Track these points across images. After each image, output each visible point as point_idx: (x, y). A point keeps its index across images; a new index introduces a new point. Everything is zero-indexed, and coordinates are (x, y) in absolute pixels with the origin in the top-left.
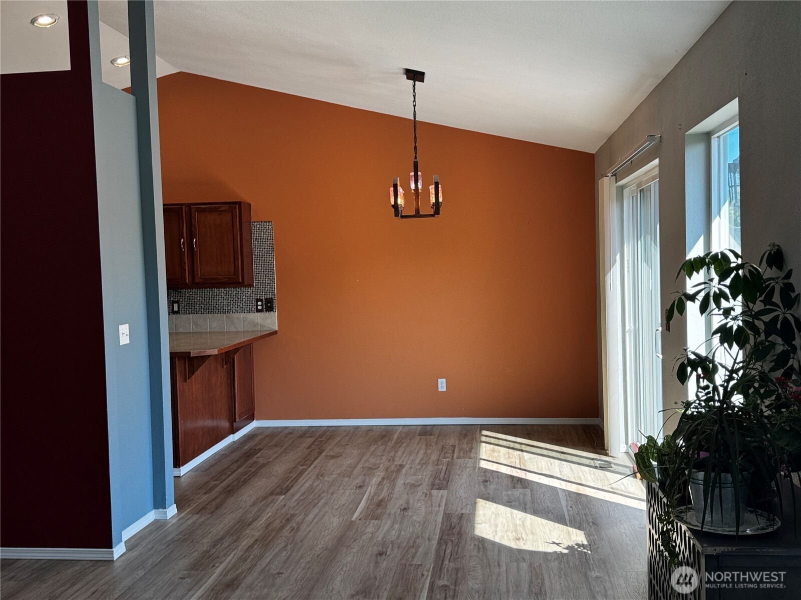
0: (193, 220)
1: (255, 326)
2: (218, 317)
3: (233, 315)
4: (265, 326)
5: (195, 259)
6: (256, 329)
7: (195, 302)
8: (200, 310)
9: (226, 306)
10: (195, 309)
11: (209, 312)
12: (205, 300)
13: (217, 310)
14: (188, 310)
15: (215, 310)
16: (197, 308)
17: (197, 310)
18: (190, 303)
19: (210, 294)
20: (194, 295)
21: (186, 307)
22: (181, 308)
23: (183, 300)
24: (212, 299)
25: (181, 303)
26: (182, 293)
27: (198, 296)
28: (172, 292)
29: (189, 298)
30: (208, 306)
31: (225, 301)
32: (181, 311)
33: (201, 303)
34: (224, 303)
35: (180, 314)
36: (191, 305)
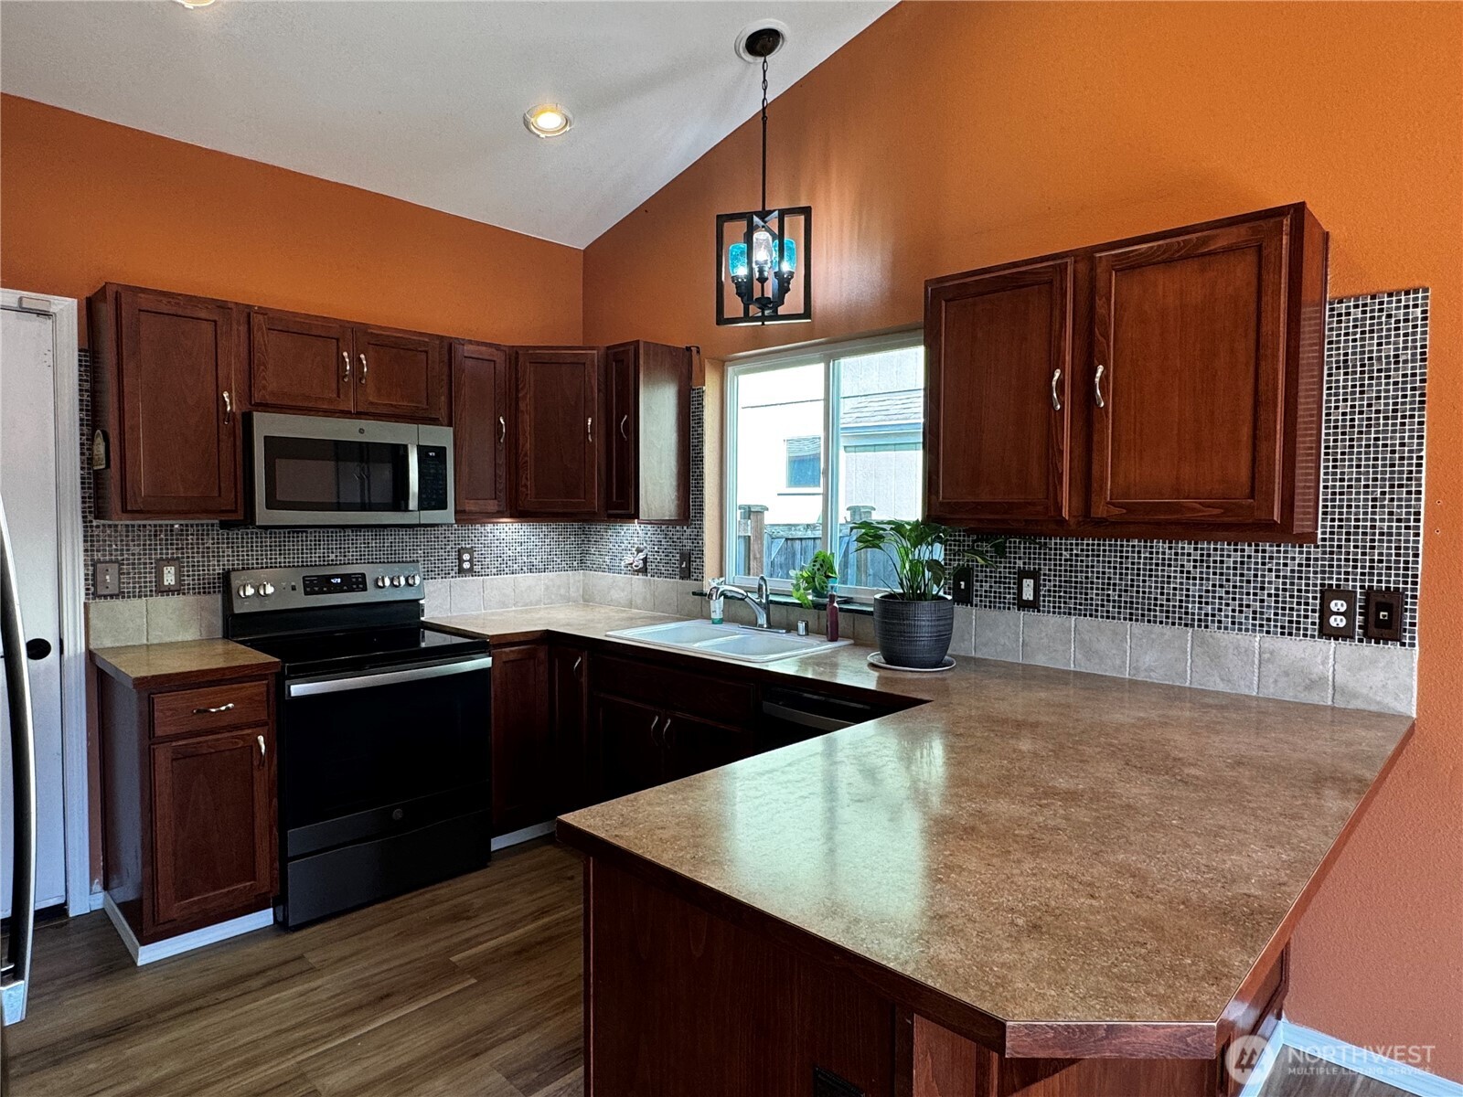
0: (1099, 302)
1: (1308, 688)
2: (1163, 634)
3: (1220, 634)
4: (1355, 696)
5: (1096, 438)
6: (1314, 698)
7: (1087, 578)
8: (1103, 606)
9: (1194, 602)
10: (1086, 599)
11: (1131, 614)
12: (1121, 574)
13: (1161, 611)
14: (1065, 603)
15: (1155, 611)
16: (1092, 599)
17: (1092, 605)
18: (1071, 582)
19: (1139, 558)
20: (1087, 556)
21: (1060, 591)
22: (1042, 593)
23: (1050, 570)
24: (1144, 575)
25: (1044, 580)
26: (1050, 549)
27: (1098, 561)
28: (1020, 543)
29: (1071, 566)
30: (1132, 597)
31: (1195, 585)
32: (1044, 601)
33: (1109, 584)
34: (1188, 590)
35: (1039, 611)
36: (1076, 588)
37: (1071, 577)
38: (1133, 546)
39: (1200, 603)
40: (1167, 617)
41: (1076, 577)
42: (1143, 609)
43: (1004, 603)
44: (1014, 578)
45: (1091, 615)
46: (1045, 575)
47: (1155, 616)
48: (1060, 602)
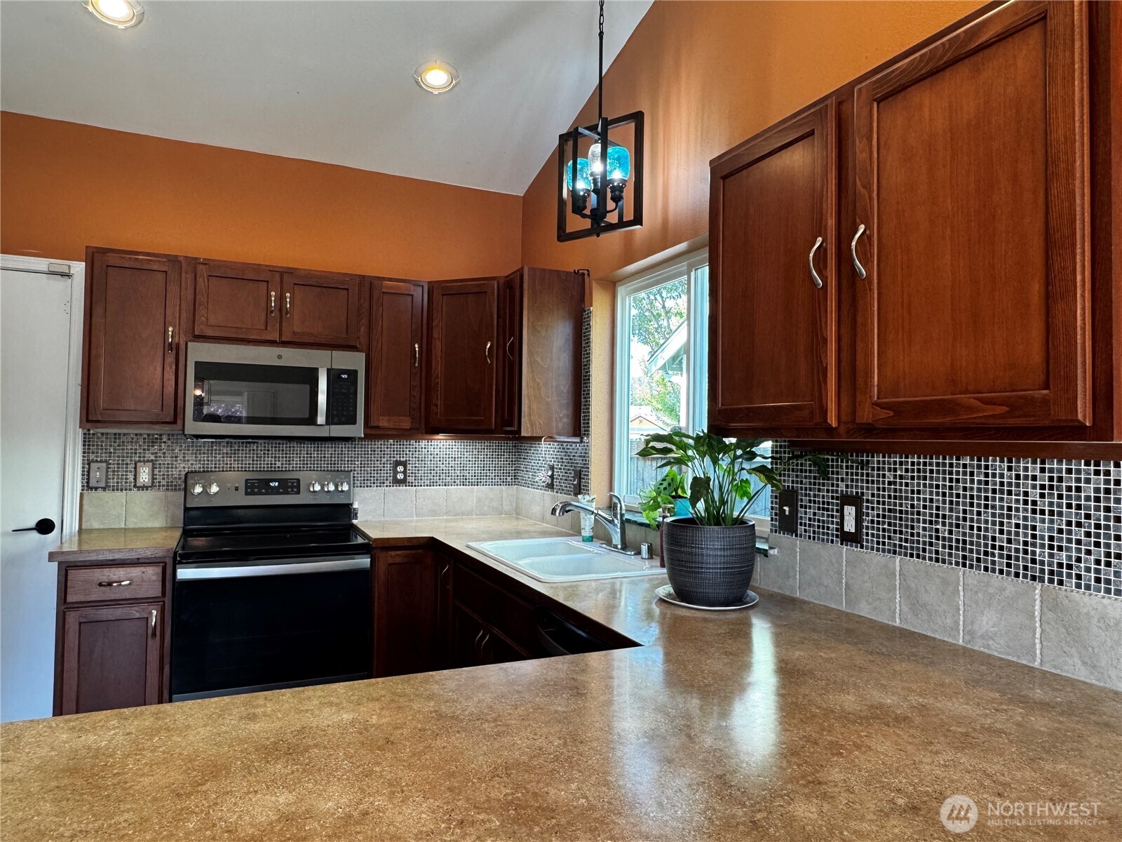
3: (1080, 595)
7: (912, 506)
8: (931, 544)
9: (1042, 546)
10: (912, 535)
11: (964, 557)
12: (951, 502)
13: (1001, 556)
14: (890, 538)
15: (994, 556)
16: (918, 535)
17: (918, 542)
18: (895, 511)
19: (972, 481)
20: (913, 478)
21: (884, 523)
22: (865, 524)
23: (873, 495)
24: (979, 505)
25: (867, 508)
26: (873, 469)
27: (925, 485)
28: (842, 462)
29: (895, 490)
30: (964, 534)
31: (1043, 521)
32: (867, 534)
33: (937, 516)
34: (1034, 528)
35: (862, 547)
36: (901, 519)
37: (895, 504)
38: (965, 466)
39: (1051, 547)
40: (1009, 565)
41: (901, 505)
42: (978, 552)
43: (828, 534)
44: (837, 505)
45: (918, 556)
46: (868, 501)
47: (993, 563)
48: (884, 537)
